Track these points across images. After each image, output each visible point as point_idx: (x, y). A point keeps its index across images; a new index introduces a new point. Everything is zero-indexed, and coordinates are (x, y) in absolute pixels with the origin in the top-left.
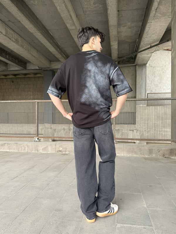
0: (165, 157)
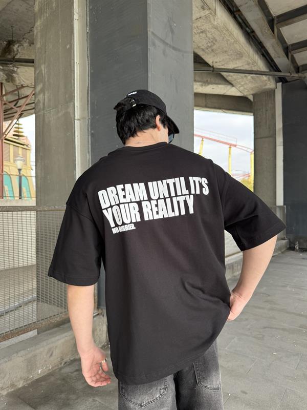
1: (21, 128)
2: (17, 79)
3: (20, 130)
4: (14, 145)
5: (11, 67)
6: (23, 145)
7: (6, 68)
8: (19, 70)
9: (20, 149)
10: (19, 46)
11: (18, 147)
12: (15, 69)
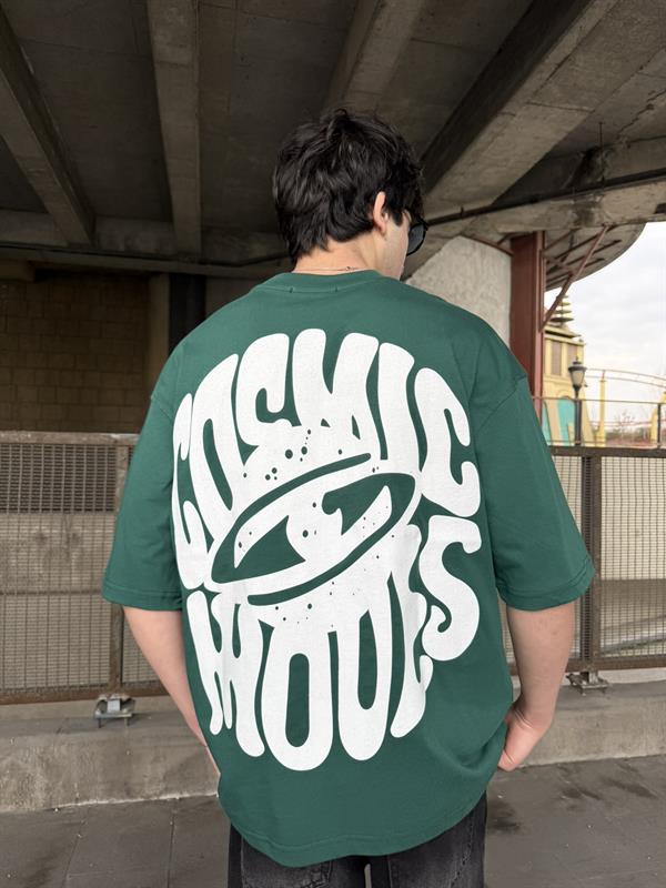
1: (568, 304)
2: (596, 215)
3: (565, 308)
4: (554, 341)
5: (591, 197)
6: (570, 337)
7: (579, 201)
8: (604, 199)
9: (565, 347)
10: (606, 155)
11: (561, 342)
12: (598, 199)
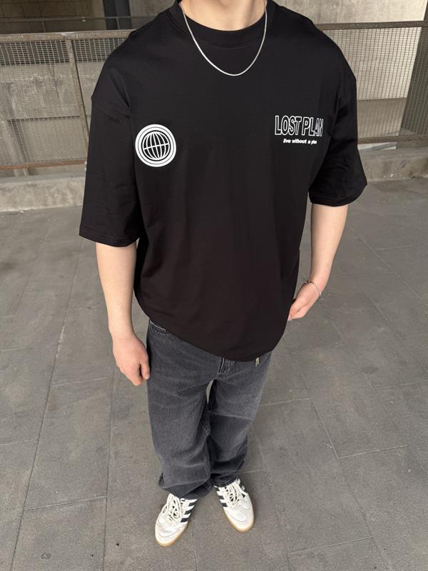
0: (413, 177)
